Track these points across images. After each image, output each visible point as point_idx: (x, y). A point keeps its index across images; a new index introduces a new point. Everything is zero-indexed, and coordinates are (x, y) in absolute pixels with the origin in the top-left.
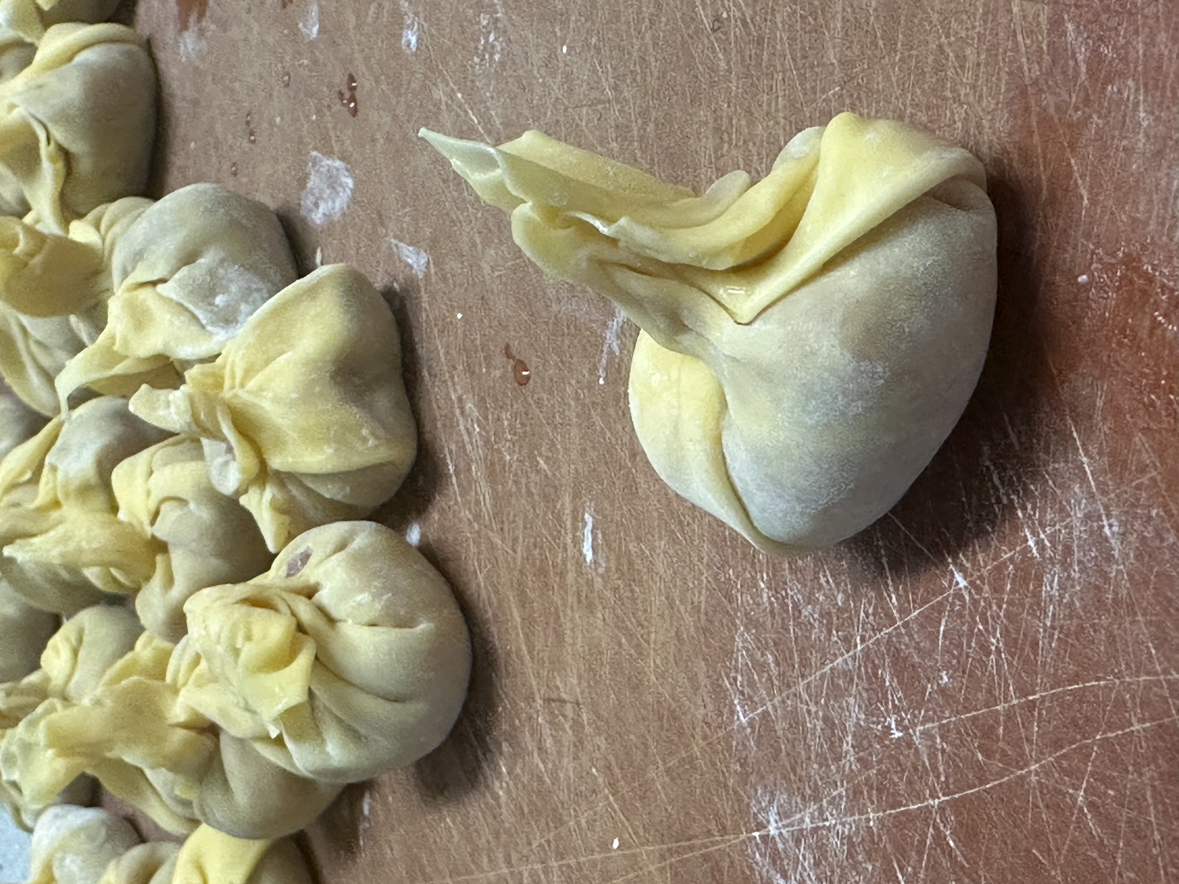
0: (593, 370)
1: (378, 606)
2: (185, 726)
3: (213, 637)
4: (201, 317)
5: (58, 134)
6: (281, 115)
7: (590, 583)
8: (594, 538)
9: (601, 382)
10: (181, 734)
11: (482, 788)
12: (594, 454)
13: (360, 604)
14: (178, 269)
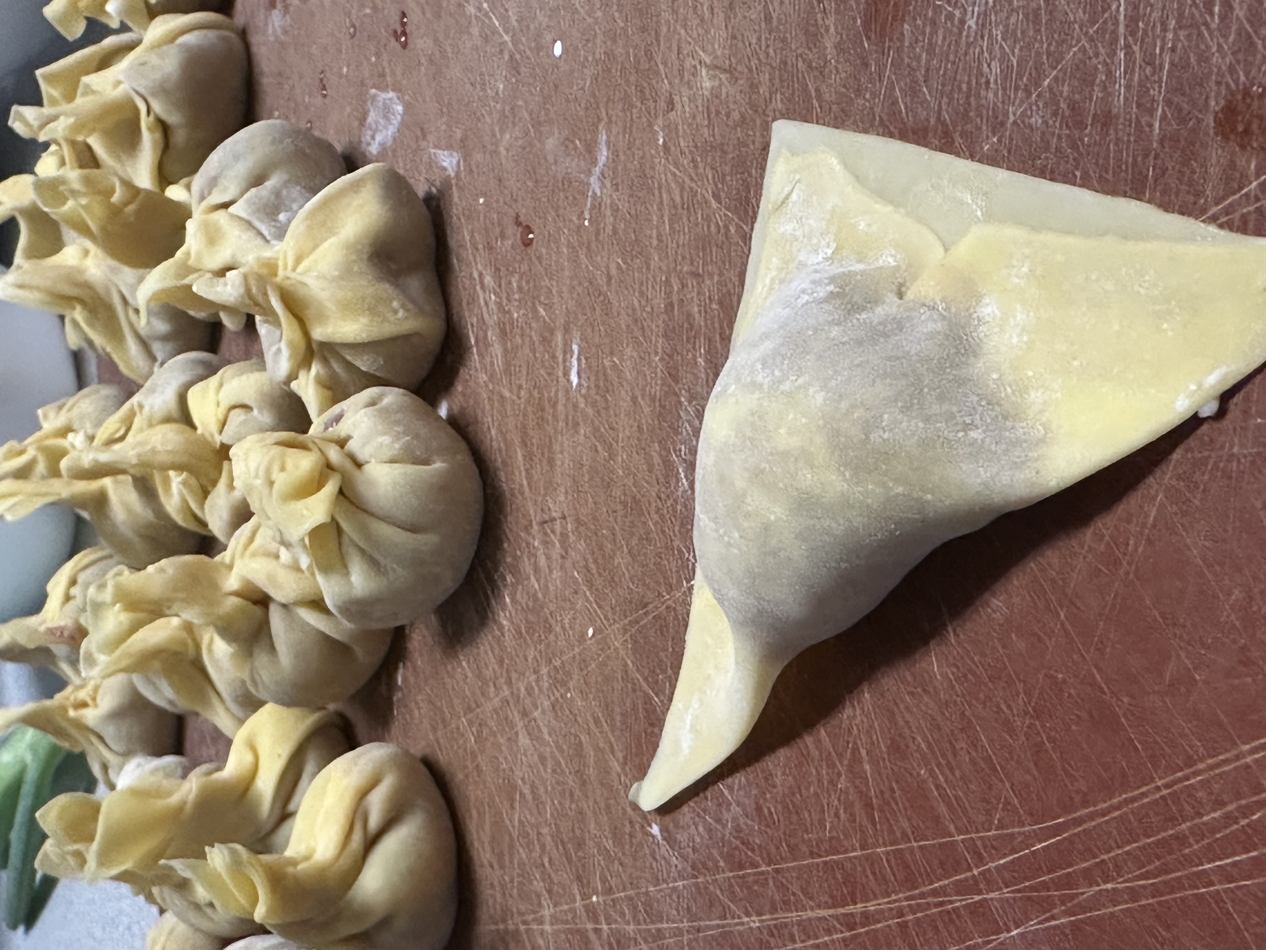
0: (581, 216)
1: (397, 446)
2: (237, 594)
3: (253, 474)
4: (266, 233)
5: (157, 107)
6: (348, 66)
7: (575, 406)
8: (579, 364)
9: (586, 223)
10: (233, 601)
11: (491, 624)
12: (579, 289)
13: (381, 445)
14: (247, 190)
